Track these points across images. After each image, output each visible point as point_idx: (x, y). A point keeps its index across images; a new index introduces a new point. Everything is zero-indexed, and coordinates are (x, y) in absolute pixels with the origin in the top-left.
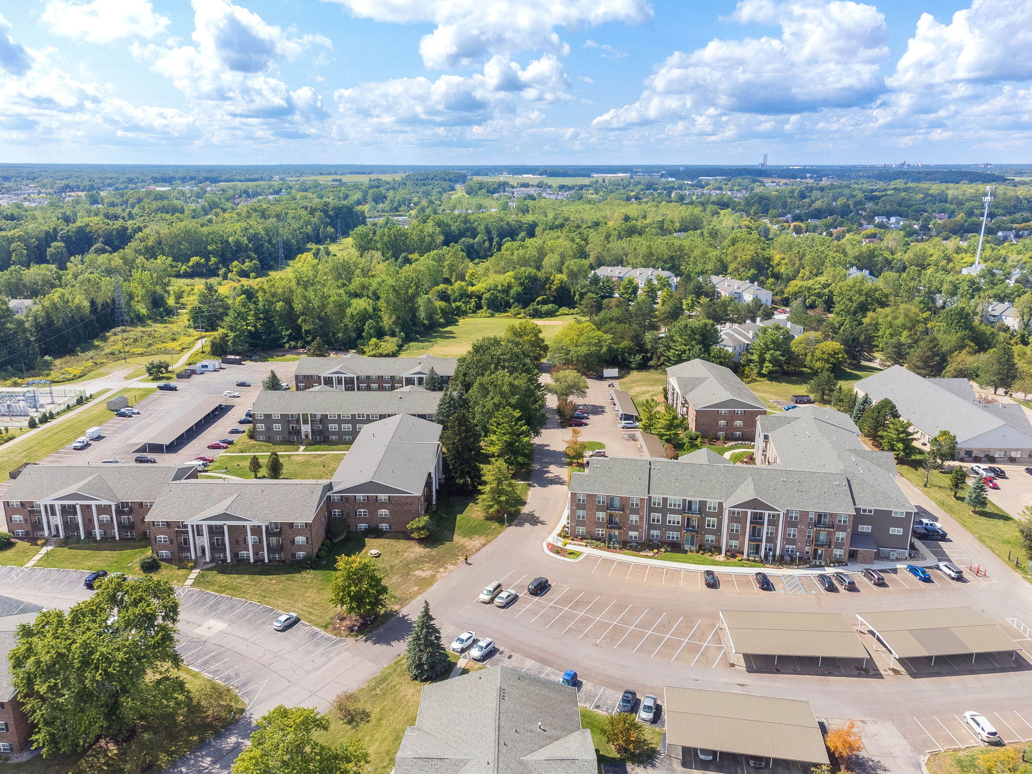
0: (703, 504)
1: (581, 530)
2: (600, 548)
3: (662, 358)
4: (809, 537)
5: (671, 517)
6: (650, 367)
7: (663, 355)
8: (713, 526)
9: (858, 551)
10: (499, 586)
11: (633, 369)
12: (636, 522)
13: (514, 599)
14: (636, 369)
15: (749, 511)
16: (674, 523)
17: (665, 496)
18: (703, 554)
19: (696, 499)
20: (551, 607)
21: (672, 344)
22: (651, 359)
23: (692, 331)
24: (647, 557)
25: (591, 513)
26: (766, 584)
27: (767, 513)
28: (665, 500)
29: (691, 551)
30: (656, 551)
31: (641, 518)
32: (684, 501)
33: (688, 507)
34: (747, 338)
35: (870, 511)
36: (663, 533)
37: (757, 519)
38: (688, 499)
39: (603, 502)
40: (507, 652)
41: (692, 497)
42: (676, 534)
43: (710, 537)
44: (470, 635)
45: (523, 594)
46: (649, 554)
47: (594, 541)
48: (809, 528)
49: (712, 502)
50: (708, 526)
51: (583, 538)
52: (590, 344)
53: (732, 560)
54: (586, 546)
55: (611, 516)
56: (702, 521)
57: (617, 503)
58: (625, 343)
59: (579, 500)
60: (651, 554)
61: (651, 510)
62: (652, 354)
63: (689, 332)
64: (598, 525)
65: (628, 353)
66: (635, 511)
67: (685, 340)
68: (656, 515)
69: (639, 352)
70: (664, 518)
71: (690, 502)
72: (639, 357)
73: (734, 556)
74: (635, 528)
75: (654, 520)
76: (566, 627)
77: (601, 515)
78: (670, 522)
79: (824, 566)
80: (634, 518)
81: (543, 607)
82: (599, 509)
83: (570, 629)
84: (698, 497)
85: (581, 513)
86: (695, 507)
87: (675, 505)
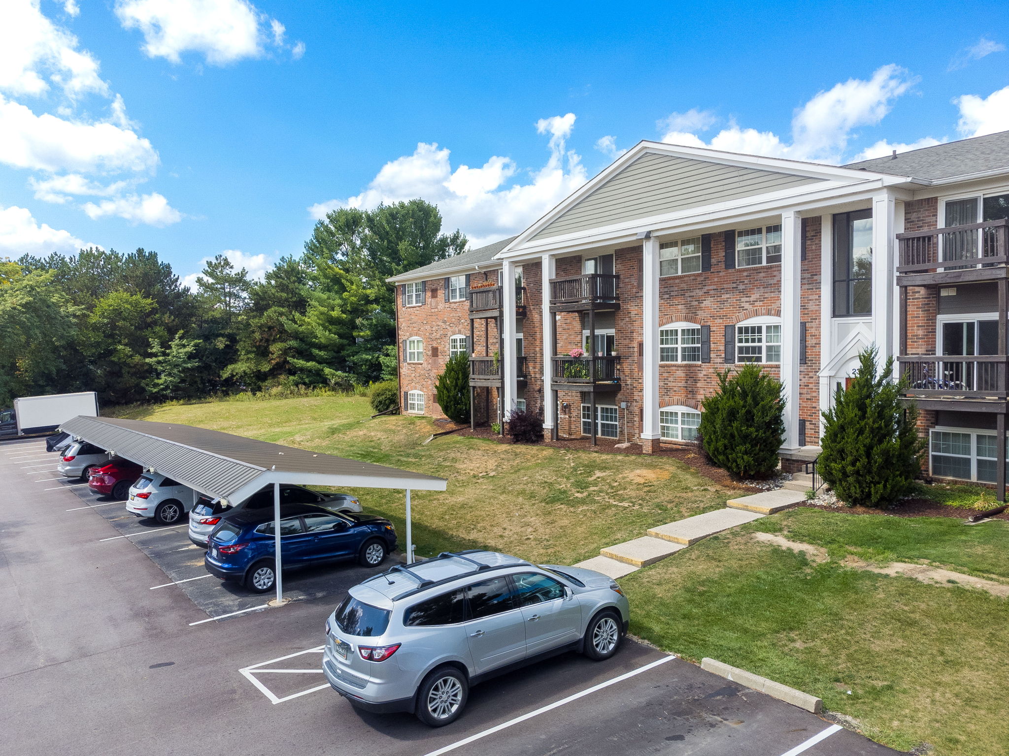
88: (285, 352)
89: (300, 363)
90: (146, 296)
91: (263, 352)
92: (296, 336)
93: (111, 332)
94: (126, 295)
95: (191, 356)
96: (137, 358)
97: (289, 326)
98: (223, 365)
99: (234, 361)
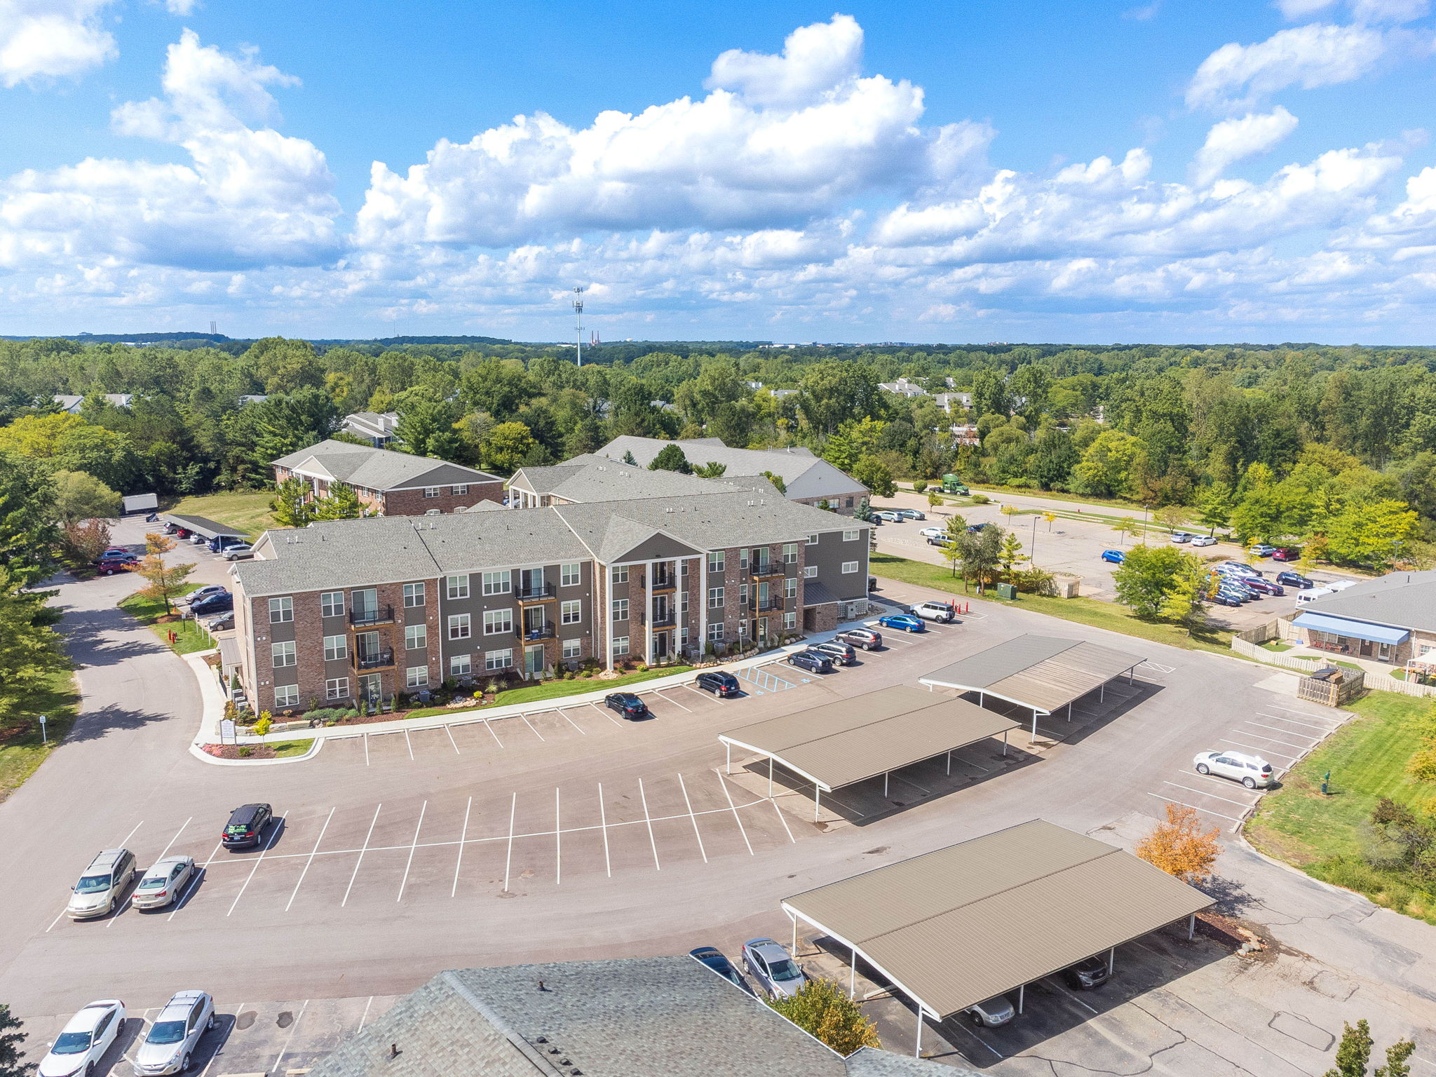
0: (552, 571)
1: (287, 692)
2: (349, 721)
3: (241, 467)
4: (743, 598)
5: (492, 617)
6: (218, 488)
7: (243, 462)
8: (576, 618)
9: (814, 609)
10: (127, 858)
11: (184, 494)
12: (421, 640)
13: (191, 878)
14: (190, 493)
15: (649, 564)
16: (497, 630)
17: (475, 570)
18: (572, 678)
19: (536, 564)
20: (316, 860)
21: (255, 439)
22: (216, 472)
23: (293, 409)
24: (464, 709)
25: (308, 643)
26: (730, 688)
27: (678, 561)
28: (475, 578)
29: (547, 679)
30: (478, 694)
31: (431, 629)
32: (515, 573)
33: (523, 585)
34: (380, 432)
35: (813, 538)
36: (478, 658)
37: (663, 579)
38: (524, 567)
39: (339, 608)
40: (264, 1010)
41: (530, 560)
42: (505, 654)
43: (572, 644)
44: (106, 1011)
45: (213, 858)
46: (467, 704)
47: (327, 710)
48: (742, 582)
49: (569, 565)
50: (567, 619)
51: (296, 713)
52: (83, 449)
53: (630, 673)
54: (312, 725)
55: (361, 643)
56: (553, 609)
57: (371, 603)
58: (159, 446)
59: (275, 616)
60: (471, 702)
61: (450, 608)
62: (218, 462)
63: (287, 412)
64: (330, 668)
65: (168, 465)
66: (417, 617)
67: (282, 427)
68: (460, 619)
69: (193, 458)
70: (477, 620)
71: (527, 574)
72: (193, 469)
73: (628, 666)
74: (418, 658)
75: (455, 633)
76: (396, 886)
77: (336, 642)
78: (489, 629)
79: (778, 647)
80: (415, 632)
81: (297, 868)
82: (331, 628)
83: (410, 887)
84: (540, 559)
85: (284, 648)
86: (538, 582)
87: (497, 587)
88: (246, 470)
89: (253, 476)
90: (173, 443)
91: (234, 470)
92: (251, 462)
93: (156, 462)
94: (164, 443)
95: (198, 473)
96: (171, 475)
97: (246, 457)
98: (214, 477)
99: (219, 474)
